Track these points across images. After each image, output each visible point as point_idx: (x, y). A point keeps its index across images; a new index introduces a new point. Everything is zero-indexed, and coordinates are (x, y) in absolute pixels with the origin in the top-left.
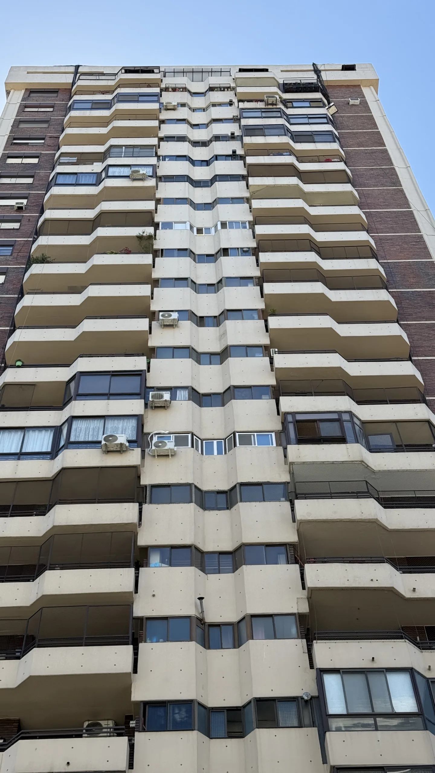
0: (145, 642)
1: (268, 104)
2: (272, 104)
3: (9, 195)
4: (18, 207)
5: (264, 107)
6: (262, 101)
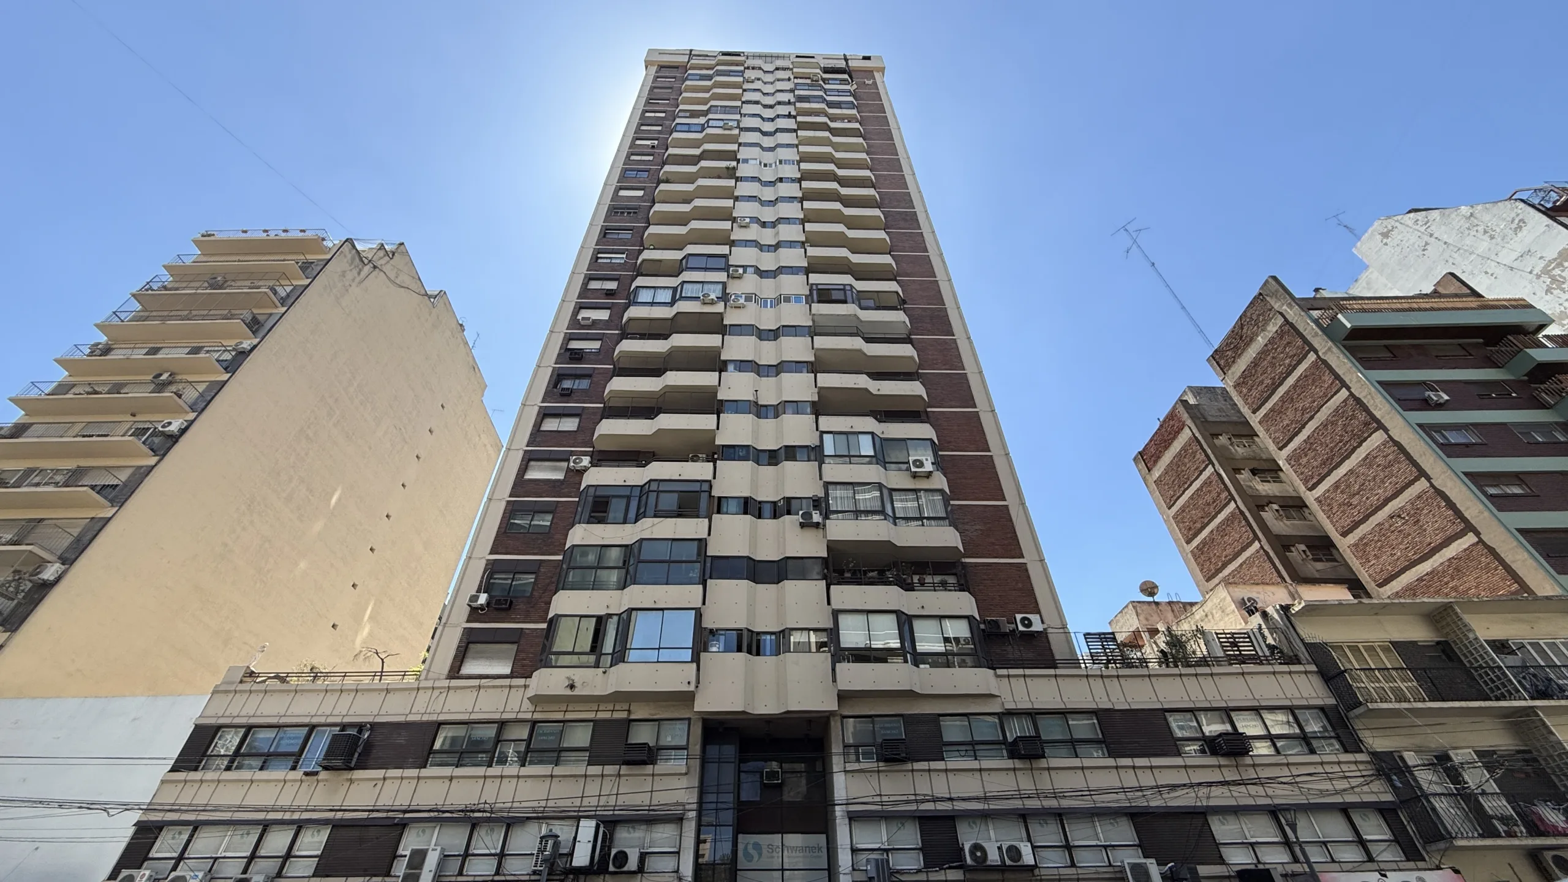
1: (813, 81)
2: (816, 81)
5: (810, 83)
6: (809, 78)
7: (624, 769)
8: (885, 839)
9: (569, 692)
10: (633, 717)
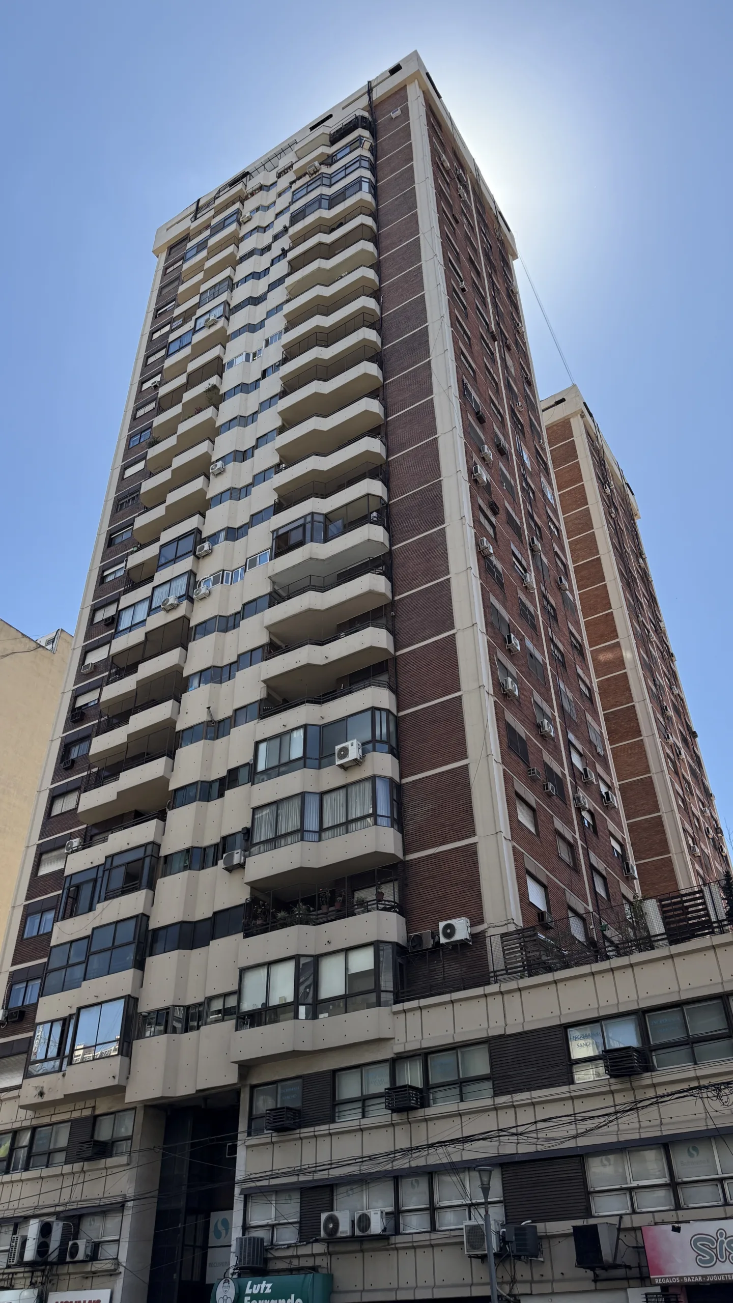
0: (181, 747)
1: (312, 175)
2: (315, 173)
3: (151, 376)
4: (154, 386)
5: (309, 179)
6: (304, 175)
7: (87, 1165)
8: (273, 1216)
9: (39, 1100)
10: (98, 1112)
